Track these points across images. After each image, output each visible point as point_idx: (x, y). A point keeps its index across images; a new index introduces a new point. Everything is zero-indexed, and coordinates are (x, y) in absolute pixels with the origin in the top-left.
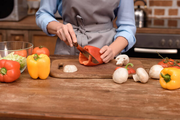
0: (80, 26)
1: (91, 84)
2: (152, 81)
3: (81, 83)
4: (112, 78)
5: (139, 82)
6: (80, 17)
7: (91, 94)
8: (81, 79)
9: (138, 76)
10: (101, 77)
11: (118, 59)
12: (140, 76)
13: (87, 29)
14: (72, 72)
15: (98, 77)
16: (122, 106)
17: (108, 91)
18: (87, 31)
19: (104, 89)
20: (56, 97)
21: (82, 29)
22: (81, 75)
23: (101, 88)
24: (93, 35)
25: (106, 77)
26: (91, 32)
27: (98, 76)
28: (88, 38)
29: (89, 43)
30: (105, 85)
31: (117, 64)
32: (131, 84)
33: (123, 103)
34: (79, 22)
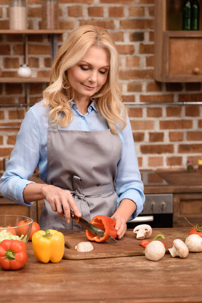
0: (76, 190)
1: (121, 264)
2: (191, 254)
3: (109, 263)
4: (144, 255)
5: (178, 257)
6: (79, 178)
7: (132, 275)
8: (103, 259)
9: (177, 249)
10: (127, 255)
11: (138, 230)
12: (180, 250)
13: (86, 194)
14: (89, 251)
15: (124, 255)
16: (182, 285)
17: (149, 271)
18: (86, 196)
19: (142, 268)
20: (93, 282)
21: (80, 193)
22: (102, 254)
23: (137, 267)
24: (96, 201)
25: (134, 255)
26: (92, 197)
27: (124, 253)
28: (89, 206)
29: (92, 211)
30: (140, 264)
31: (137, 237)
32: (169, 261)
33: (179, 282)
34: (76, 184)
